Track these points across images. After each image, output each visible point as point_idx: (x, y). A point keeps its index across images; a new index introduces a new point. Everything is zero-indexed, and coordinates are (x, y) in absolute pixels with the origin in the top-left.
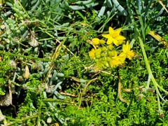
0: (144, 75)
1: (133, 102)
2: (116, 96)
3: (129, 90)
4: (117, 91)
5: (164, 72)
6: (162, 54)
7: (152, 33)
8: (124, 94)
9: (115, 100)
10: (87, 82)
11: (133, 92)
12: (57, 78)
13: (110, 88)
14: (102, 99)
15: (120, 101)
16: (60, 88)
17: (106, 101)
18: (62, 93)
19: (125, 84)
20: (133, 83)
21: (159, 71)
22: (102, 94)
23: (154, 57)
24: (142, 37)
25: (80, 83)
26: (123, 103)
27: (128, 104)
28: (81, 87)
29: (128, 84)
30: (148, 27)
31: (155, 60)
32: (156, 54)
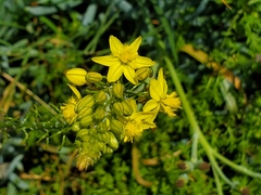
0: (180, 130)
1: (164, 184)
2: (128, 175)
3: (153, 162)
4: (130, 165)
5: (217, 122)
6: (211, 88)
7: (188, 49)
8: (144, 170)
9: (128, 183)
10: (72, 152)
11: (161, 164)
12: (11, 150)
13: (117, 160)
14: (102, 183)
15: (139, 185)
16: (20, 167)
17: (111, 186)
18: (25, 176)
19: (146, 150)
20: (159, 146)
21: (209, 120)
22: (101, 172)
23: (196, 94)
24: (171, 57)
25: (58, 155)
26: (144, 187)
27: (154, 189)
28: (61, 162)
29: (150, 149)
30: (181, 39)
31: (199, 99)
32: (200, 88)
